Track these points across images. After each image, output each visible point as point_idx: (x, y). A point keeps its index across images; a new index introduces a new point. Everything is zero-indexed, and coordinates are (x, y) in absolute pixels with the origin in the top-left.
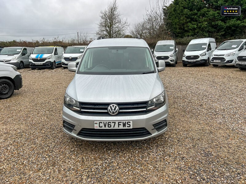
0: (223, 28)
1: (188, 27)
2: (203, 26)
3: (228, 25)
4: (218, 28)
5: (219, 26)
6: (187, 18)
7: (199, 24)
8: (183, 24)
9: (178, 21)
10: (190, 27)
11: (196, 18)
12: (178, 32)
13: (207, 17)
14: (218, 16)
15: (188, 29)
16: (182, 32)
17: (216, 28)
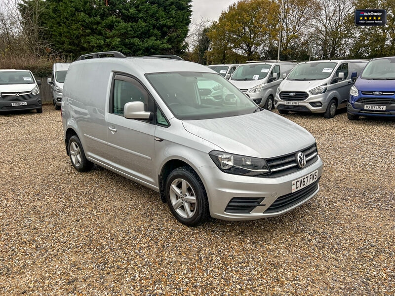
0: (140, 49)
1: (89, 43)
2: (114, 43)
3: (146, 45)
4: (133, 49)
5: (136, 46)
6: (85, 28)
7: (108, 40)
8: (78, 37)
9: (65, 30)
10: (92, 44)
11: (100, 30)
12: (66, 49)
13: (117, 30)
14: (131, 30)
15: (89, 46)
16: (75, 50)
17: (130, 48)
